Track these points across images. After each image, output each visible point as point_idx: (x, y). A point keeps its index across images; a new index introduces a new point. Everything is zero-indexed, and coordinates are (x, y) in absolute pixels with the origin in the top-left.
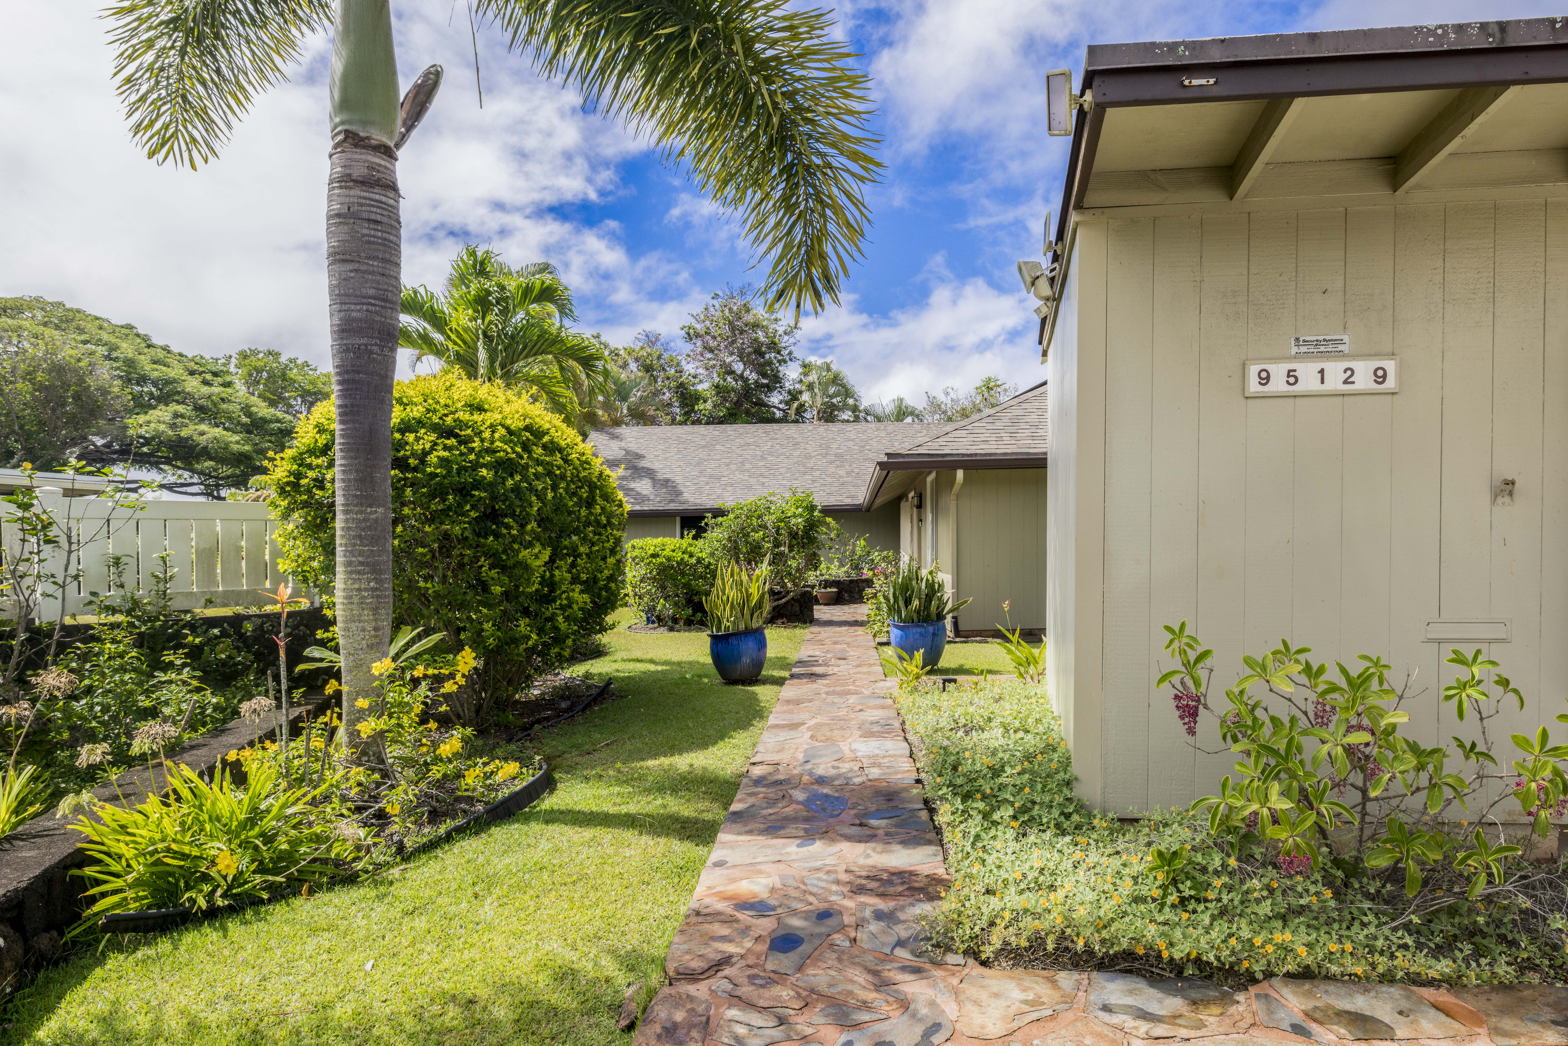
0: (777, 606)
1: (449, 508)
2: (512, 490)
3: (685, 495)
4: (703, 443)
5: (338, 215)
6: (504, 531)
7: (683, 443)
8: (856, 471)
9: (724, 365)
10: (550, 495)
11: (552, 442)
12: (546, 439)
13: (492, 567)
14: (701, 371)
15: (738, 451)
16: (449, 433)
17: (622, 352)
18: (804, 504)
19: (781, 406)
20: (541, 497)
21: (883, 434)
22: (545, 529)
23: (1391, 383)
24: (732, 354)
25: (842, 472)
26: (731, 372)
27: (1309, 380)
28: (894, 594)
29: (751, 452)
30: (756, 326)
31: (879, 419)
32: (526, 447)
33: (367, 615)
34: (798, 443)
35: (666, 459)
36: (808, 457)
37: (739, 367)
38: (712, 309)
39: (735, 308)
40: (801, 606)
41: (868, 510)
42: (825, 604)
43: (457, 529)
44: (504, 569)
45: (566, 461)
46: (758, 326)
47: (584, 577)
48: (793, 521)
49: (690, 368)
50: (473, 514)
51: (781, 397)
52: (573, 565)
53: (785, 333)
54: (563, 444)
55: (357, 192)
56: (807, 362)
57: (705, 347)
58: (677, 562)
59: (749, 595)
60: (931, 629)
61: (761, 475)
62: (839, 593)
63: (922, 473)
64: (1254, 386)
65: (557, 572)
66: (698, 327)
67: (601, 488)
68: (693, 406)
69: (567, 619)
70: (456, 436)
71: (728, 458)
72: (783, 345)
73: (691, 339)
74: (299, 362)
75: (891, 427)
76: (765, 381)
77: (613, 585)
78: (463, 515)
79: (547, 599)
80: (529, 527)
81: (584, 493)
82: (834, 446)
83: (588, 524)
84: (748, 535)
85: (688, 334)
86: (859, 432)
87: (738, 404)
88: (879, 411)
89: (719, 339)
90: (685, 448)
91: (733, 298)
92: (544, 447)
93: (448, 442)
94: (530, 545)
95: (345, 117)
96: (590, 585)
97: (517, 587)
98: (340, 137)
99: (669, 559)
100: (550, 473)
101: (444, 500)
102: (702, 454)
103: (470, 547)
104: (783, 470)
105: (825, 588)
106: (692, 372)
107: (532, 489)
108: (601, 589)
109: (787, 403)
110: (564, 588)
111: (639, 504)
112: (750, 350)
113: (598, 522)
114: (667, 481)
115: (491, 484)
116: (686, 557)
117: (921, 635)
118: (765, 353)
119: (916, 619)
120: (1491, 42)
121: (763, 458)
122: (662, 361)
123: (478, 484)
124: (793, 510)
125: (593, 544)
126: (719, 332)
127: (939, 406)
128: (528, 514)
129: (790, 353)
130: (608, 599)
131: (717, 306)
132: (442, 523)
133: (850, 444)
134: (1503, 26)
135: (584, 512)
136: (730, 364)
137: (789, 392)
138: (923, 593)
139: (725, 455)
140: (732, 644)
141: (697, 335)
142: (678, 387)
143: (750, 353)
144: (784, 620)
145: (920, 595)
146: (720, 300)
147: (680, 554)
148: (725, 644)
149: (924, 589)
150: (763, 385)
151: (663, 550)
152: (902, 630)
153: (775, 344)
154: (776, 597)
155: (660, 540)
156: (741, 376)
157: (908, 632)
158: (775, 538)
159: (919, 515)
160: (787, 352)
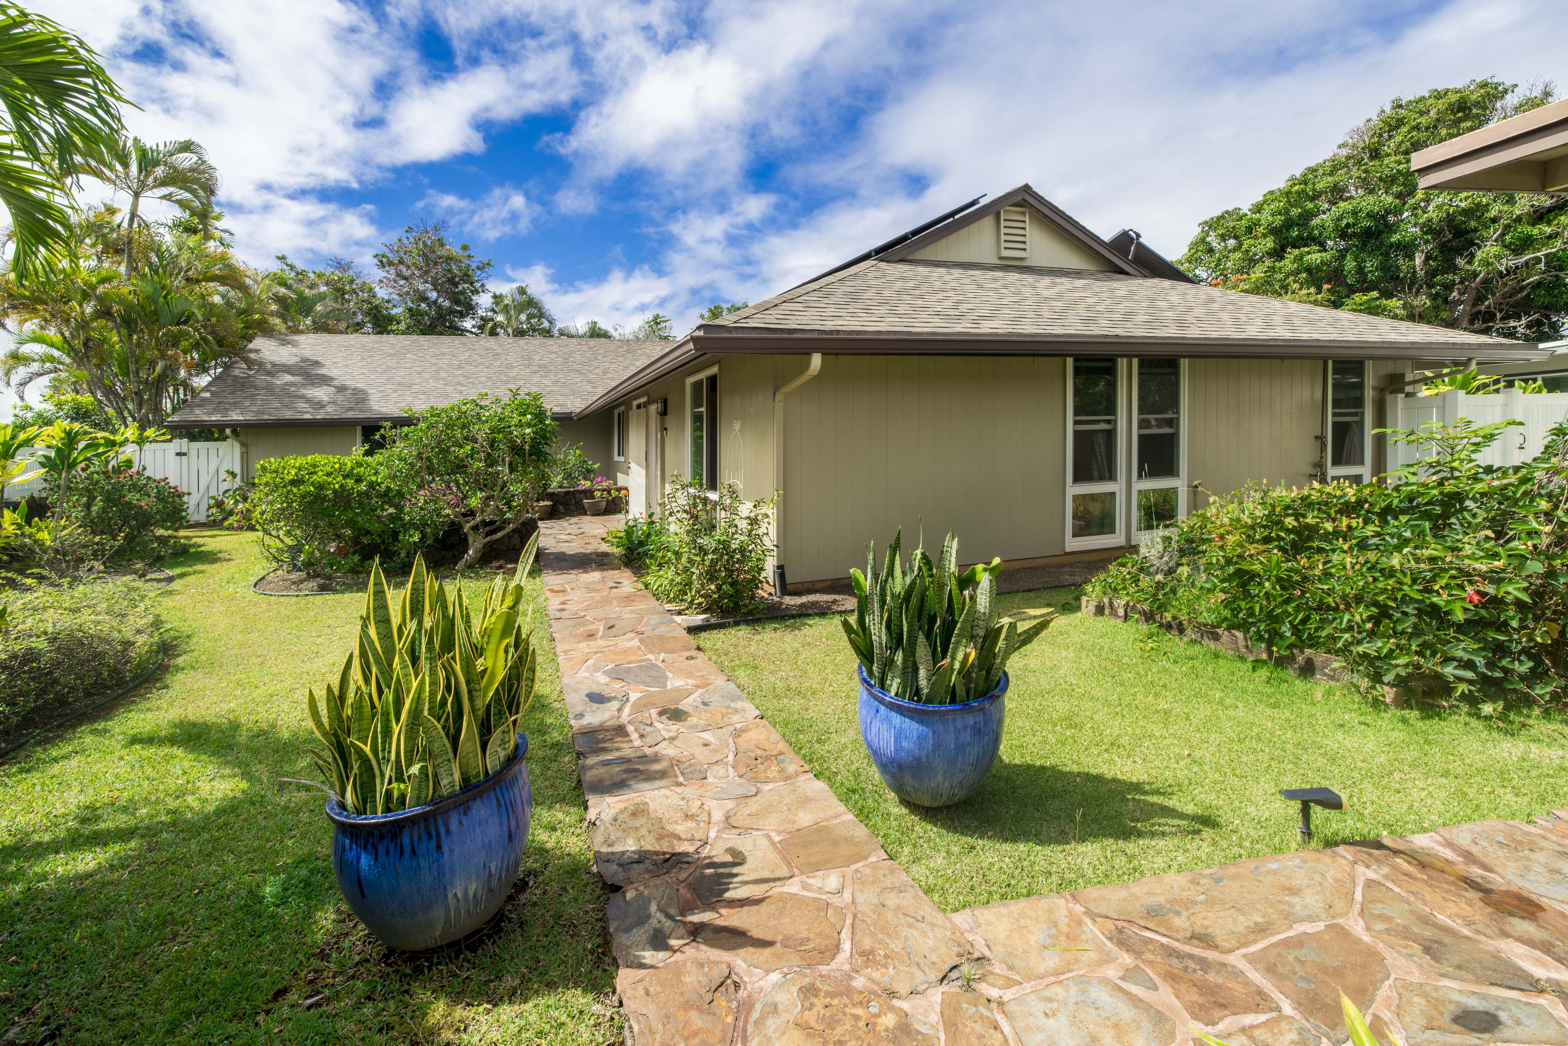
3: (373, 403)
4: (392, 351)
7: (368, 351)
9: (416, 291)
14: (394, 296)
15: (432, 360)
17: (312, 276)
19: (474, 330)
21: (585, 348)
24: (426, 282)
25: (547, 382)
26: (425, 299)
29: (446, 361)
30: (449, 259)
31: (574, 337)
35: (346, 366)
36: (510, 367)
37: (433, 295)
38: (406, 242)
39: (429, 242)
40: (522, 538)
41: (583, 417)
46: (451, 259)
48: (516, 432)
49: (382, 293)
51: (474, 322)
53: (478, 268)
56: (498, 293)
57: (398, 275)
58: (335, 491)
59: (475, 678)
61: (459, 383)
62: (553, 507)
66: (391, 256)
68: (386, 324)
71: (421, 366)
72: (476, 278)
73: (384, 267)
76: (458, 308)
82: (537, 358)
84: (447, 450)
85: (381, 262)
87: (432, 327)
88: (572, 331)
89: (412, 268)
90: (371, 357)
91: (427, 233)
99: (320, 487)
102: (391, 363)
104: (483, 379)
106: (386, 297)
109: (480, 328)
111: (311, 411)
112: (444, 280)
114: (350, 388)
116: (350, 482)
118: (458, 283)
121: (460, 367)
122: (354, 286)
124: (515, 417)
126: (413, 261)
129: (483, 286)
131: (412, 240)
133: (553, 356)
136: (424, 292)
137: (482, 317)
138: (981, 623)
139: (418, 363)
140: (414, 851)
141: (391, 264)
142: (371, 309)
143: (444, 283)
144: (502, 562)
145: (972, 627)
146: (414, 234)
147: (341, 478)
148: (388, 853)
149: (982, 611)
150: (457, 311)
151: (311, 473)
152: (921, 722)
153: (468, 276)
154: (488, 529)
155: (309, 458)
156: (435, 302)
157: (940, 726)
158: (489, 454)
159: (663, 423)
160: (479, 284)
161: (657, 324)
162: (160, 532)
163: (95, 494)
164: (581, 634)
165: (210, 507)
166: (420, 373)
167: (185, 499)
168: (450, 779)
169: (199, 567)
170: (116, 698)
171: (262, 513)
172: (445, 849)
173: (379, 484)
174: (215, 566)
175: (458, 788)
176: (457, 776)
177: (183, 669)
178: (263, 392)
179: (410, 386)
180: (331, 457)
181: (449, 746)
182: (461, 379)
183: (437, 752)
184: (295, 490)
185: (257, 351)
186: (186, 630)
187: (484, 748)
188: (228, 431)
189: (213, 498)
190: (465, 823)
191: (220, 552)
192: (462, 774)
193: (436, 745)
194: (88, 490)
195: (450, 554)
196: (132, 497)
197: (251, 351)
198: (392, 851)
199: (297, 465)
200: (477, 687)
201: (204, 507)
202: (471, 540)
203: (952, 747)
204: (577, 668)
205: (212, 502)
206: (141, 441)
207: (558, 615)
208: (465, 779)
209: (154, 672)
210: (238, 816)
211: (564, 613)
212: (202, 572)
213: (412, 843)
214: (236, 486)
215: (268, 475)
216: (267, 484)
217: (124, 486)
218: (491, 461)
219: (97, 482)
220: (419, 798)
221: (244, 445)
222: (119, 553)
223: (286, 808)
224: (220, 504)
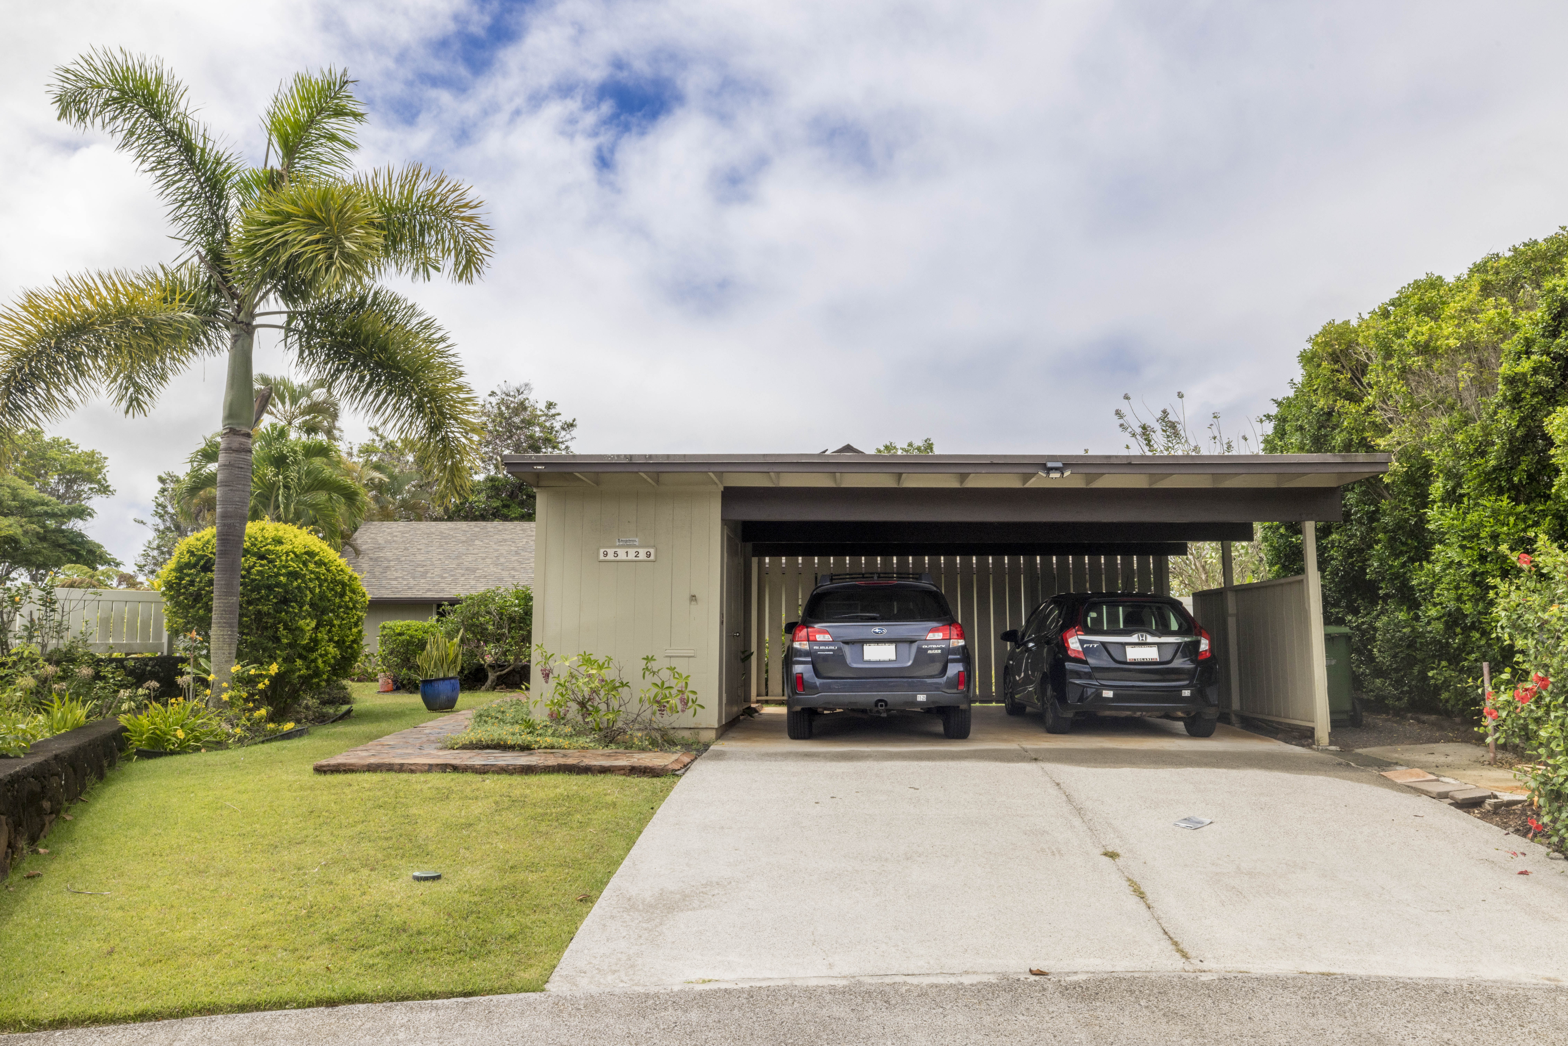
0: (501, 676)
1: (262, 597)
2: (296, 588)
3: (443, 585)
4: (464, 538)
5: (224, 465)
6: (291, 610)
7: (445, 538)
10: (317, 590)
11: (320, 560)
12: (317, 558)
13: (284, 629)
15: (495, 547)
16: (262, 557)
20: (312, 591)
22: (314, 610)
23: (652, 558)
27: (622, 555)
29: (506, 548)
30: (533, 422)
32: (305, 564)
33: (226, 647)
35: (428, 552)
39: (512, 405)
40: (519, 677)
43: (266, 608)
44: (290, 630)
45: (328, 570)
47: (336, 639)
50: (275, 600)
52: (329, 631)
53: (563, 429)
54: (326, 561)
55: (234, 455)
58: (419, 639)
59: (448, 655)
61: (513, 569)
64: (602, 557)
65: (319, 635)
67: (350, 586)
69: (324, 662)
70: (266, 558)
71: (485, 552)
72: (560, 439)
77: (355, 646)
78: (269, 601)
79: (313, 650)
80: (304, 608)
81: (339, 589)
83: (340, 607)
90: (447, 543)
92: (316, 563)
93: (263, 562)
94: (305, 618)
95: (230, 422)
96: (339, 644)
97: (296, 641)
98: (228, 431)
99: (411, 637)
100: (318, 578)
101: (259, 593)
102: (462, 549)
103: (272, 618)
107: (307, 588)
108: (347, 648)
110: (323, 644)
113: (347, 607)
114: (427, 572)
115: (285, 585)
120: (627, 461)
121: (517, 553)
123: (279, 584)
124: (513, 600)
125: (343, 619)
128: (305, 601)
130: (352, 654)
132: (257, 605)
134: (631, 456)
135: (337, 600)
139: (483, 550)
154: (499, 668)
158: (498, 621)
160: (563, 447)
166: (483, 559)
179: (474, 571)
182: (516, 564)
199: (403, 625)
202: (489, 674)
218: (500, 627)
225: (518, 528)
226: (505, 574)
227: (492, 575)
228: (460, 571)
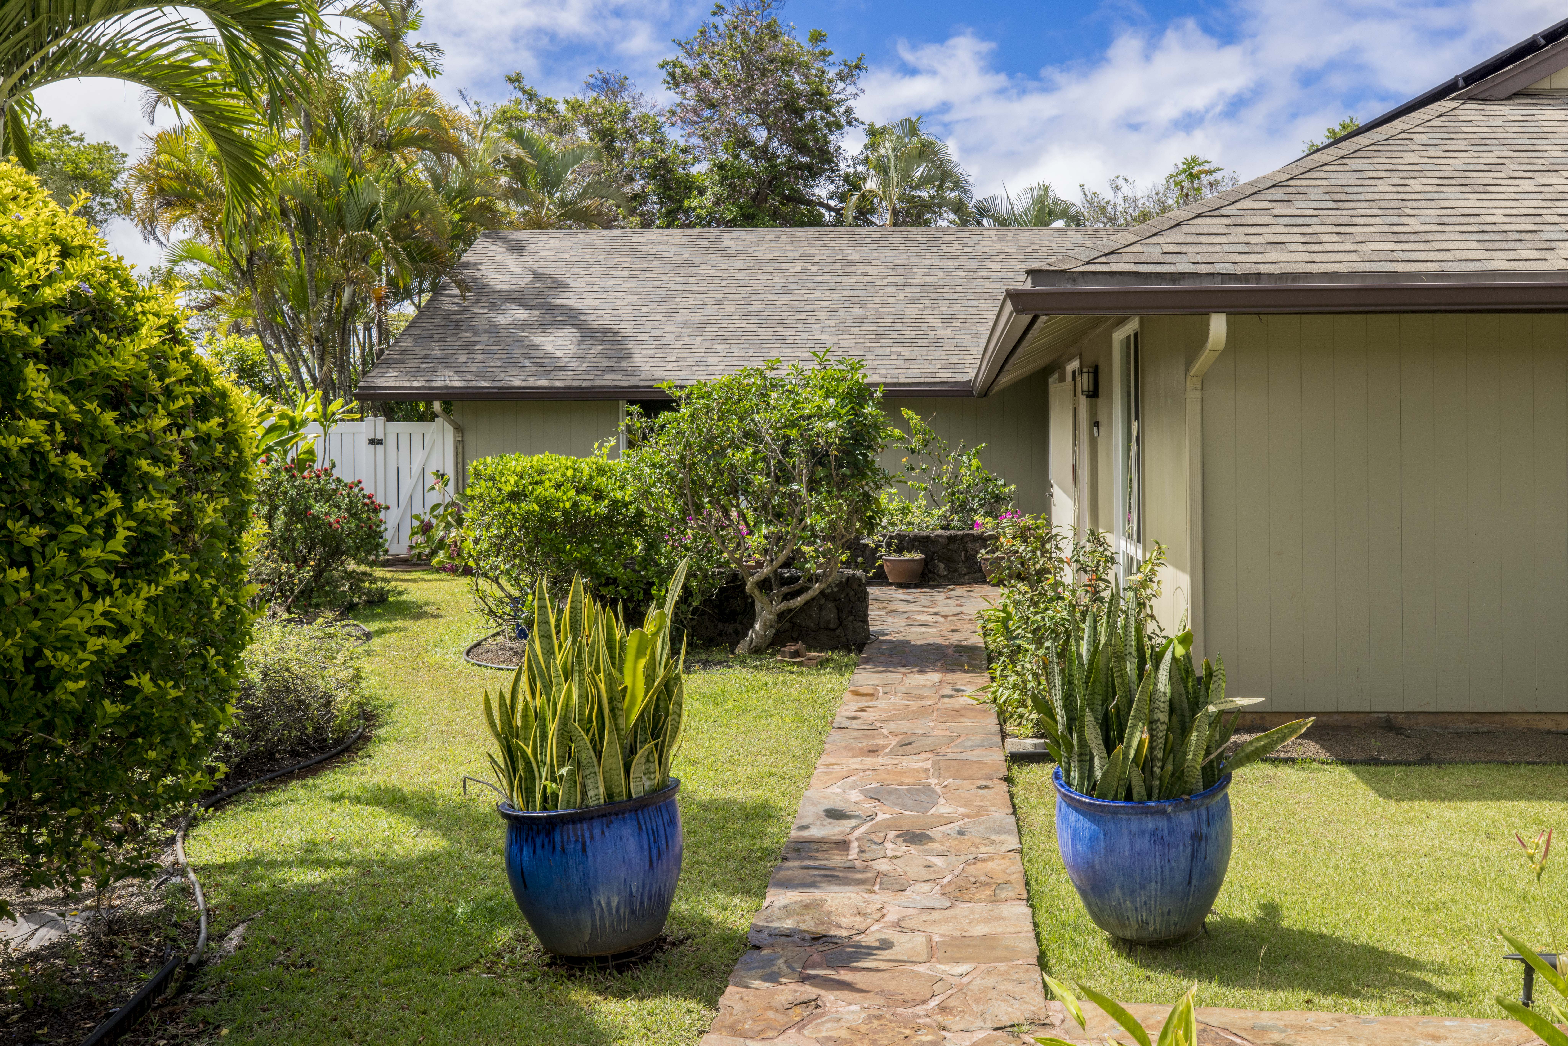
0: (787, 612)
3: (637, 358)
4: (677, 261)
7: (640, 260)
8: (962, 316)
9: (732, 128)
14: (695, 141)
15: (740, 277)
17: (562, 108)
18: (843, 388)
19: (832, 203)
21: (1011, 248)
24: (749, 111)
25: (932, 319)
26: (745, 143)
28: (1068, 700)
29: (763, 279)
30: (788, 62)
31: (1002, 222)
34: (852, 264)
35: (605, 290)
36: (871, 289)
37: (760, 135)
38: (712, 32)
39: (752, 32)
40: (839, 610)
41: (985, 393)
42: (900, 586)
46: (790, 63)
48: (818, 425)
49: (675, 135)
51: (832, 187)
53: (839, 77)
56: (875, 124)
57: (701, 100)
58: (565, 512)
59: (617, 696)
60: (1186, 819)
61: (781, 322)
62: (926, 563)
63: (1098, 322)
66: (689, 63)
68: (681, 201)
71: (722, 288)
72: (836, 97)
73: (677, 85)
74: (54, 126)
75: (1026, 235)
76: (805, 160)
82: (920, 269)
84: (721, 453)
85: (672, 75)
86: (965, 244)
87: (757, 199)
88: (1003, 209)
89: (724, 84)
90: (644, 271)
91: (749, 13)
99: (547, 504)
102: (675, 282)
104: (822, 314)
105: (899, 550)
106: (682, 143)
109: (843, 198)
111: (546, 374)
112: (779, 104)
114: (605, 331)
116: (586, 500)
117: (1156, 837)
118: (804, 111)
119: (1138, 788)
121: (785, 290)
122: (630, 124)
124: (818, 401)
126: (725, 72)
127: (1103, 209)
129: (848, 111)
131: (722, 28)
133: (950, 265)
136: (745, 129)
137: (847, 178)
138: (1162, 705)
139: (717, 284)
140: (563, 851)
141: (688, 78)
142: (657, 168)
143: (778, 110)
144: (800, 646)
145: (1151, 711)
146: (726, 17)
147: (572, 493)
148: (543, 847)
149: (1163, 690)
150: (801, 167)
151: (536, 483)
152: (1093, 819)
153: (821, 94)
154: (785, 589)
155: (535, 458)
156: (764, 149)
157: (1111, 826)
158: (779, 462)
159: (1093, 411)
160: (842, 109)
161: (1193, 177)
162: (352, 566)
163: (278, 502)
164: (860, 749)
165: (414, 534)
166: (719, 302)
167: (382, 515)
168: (596, 792)
169: (400, 623)
170: (320, 762)
171: (477, 541)
172: (590, 854)
173: (626, 505)
174: (420, 623)
175: (602, 801)
176: (602, 789)
177: (385, 740)
178: (485, 337)
179: (701, 328)
180: (563, 459)
181: (595, 759)
183: (585, 762)
184: (514, 508)
185: (475, 266)
186: (387, 700)
187: (627, 771)
188: (437, 406)
189: (417, 517)
190: (607, 834)
191: (427, 604)
192: (606, 788)
193: (584, 756)
194: (270, 497)
195: (730, 628)
196: (319, 508)
197: (467, 265)
198: (546, 846)
199: (519, 469)
200: (619, 705)
201: (406, 532)
202: (758, 606)
203: (1127, 853)
204: (830, 783)
205: (416, 523)
206: (326, 419)
207: (846, 723)
208: (610, 795)
209: (355, 742)
210: (438, 864)
211: (854, 722)
212: (404, 629)
213: (562, 842)
214: (448, 500)
215: (482, 482)
216: (481, 497)
217: (309, 491)
218: (784, 476)
219: (280, 484)
220: (568, 802)
221: (459, 429)
222: (306, 593)
223: (479, 865)
224: (426, 528)
225: (784, 240)
226: (765, 333)
227: (738, 337)
228: (672, 328)
